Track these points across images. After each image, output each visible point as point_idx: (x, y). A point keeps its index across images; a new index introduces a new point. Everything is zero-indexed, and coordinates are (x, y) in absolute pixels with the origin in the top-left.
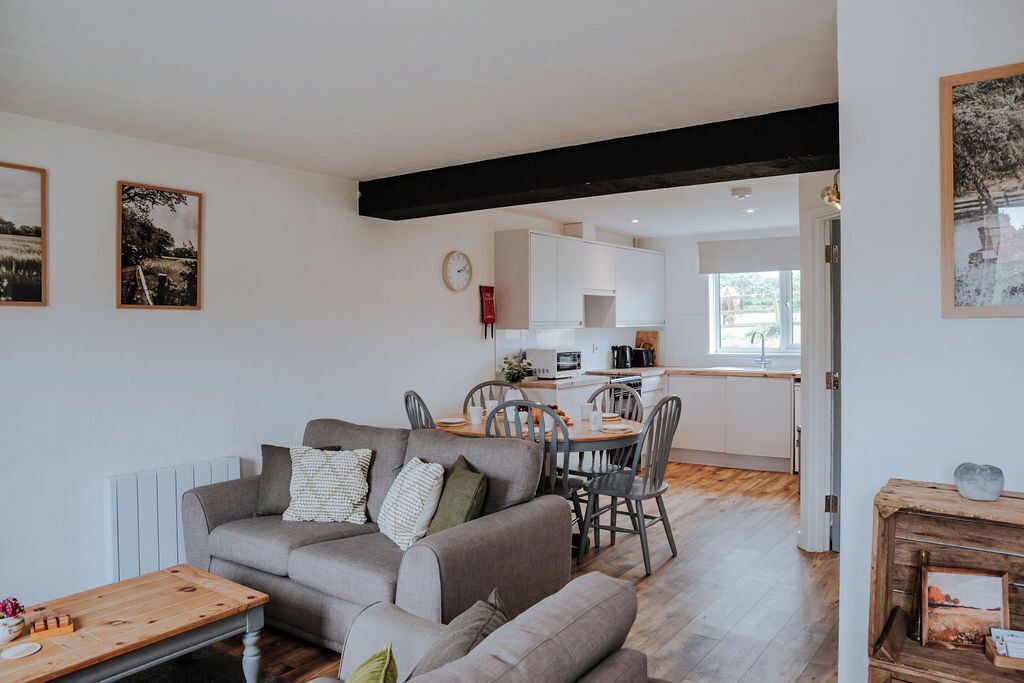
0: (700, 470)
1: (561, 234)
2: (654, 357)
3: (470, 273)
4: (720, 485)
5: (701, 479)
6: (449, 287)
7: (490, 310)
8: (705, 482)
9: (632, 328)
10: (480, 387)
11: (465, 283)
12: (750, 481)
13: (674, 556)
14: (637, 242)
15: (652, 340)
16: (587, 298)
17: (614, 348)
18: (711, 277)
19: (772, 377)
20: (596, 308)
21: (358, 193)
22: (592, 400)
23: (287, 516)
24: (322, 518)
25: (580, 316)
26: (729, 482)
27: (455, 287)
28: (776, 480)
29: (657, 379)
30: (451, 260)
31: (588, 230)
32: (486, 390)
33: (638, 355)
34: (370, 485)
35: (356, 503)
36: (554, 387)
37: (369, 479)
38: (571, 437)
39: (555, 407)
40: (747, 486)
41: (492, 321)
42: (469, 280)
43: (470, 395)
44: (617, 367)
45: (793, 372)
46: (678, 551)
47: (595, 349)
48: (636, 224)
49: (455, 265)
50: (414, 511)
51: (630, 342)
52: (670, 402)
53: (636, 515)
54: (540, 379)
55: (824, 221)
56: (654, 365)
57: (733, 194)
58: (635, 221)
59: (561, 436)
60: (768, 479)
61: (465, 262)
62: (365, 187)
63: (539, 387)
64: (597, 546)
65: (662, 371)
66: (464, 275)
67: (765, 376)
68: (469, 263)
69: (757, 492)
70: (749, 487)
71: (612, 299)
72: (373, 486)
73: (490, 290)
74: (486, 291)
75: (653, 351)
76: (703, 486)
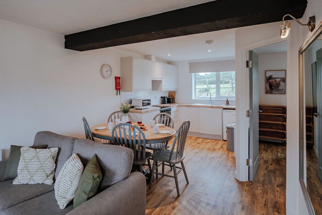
0: (190, 138)
1: (144, 59)
2: (174, 100)
3: (111, 72)
4: (198, 145)
5: (191, 142)
6: (103, 77)
7: (119, 85)
8: (193, 144)
9: (167, 91)
10: (114, 113)
11: (109, 75)
12: (209, 144)
13: (188, 183)
14: (169, 63)
15: (173, 95)
16: (153, 81)
17: (162, 97)
18: (193, 74)
19: (215, 107)
20: (156, 84)
21: (64, 40)
22: (155, 118)
23: (15, 182)
24: (32, 182)
25: (151, 87)
26: (201, 144)
27: (105, 77)
28: (217, 143)
29: (176, 108)
30: (104, 67)
31: (153, 59)
32: (116, 114)
33: (169, 99)
34: (56, 165)
35: (48, 174)
36: (141, 113)
37: (56, 162)
38: (147, 138)
39: (141, 123)
40: (208, 146)
41: (119, 89)
42: (111, 75)
43: (111, 116)
44: (163, 104)
45: (222, 106)
46: (189, 181)
47: (155, 98)
48: (169, 56)
49: (105, 69)
50: (67, 187)
51: (167, 95)
52: (186, 123)
53: (172, 166)
54: (136, 109)
55: (246, 51)
56: (174, 103)
57: (206, 43)
58: (169, 55)
59: (142, 138)
60: (214, 143)
61: (109, 67)
62: (66, 37)
63: (136, 112)
64: (157, 178)
65: (177, 105)
66: (109, 73)
67: (213, 107)
68: (111, 68)
69: (212, 149)
70: (209, 147)
71: (161, 81)
72: (58, 165)
73: (119, 78)
74: (117, 78)
75: (174, 98)
76: (193, 146)
